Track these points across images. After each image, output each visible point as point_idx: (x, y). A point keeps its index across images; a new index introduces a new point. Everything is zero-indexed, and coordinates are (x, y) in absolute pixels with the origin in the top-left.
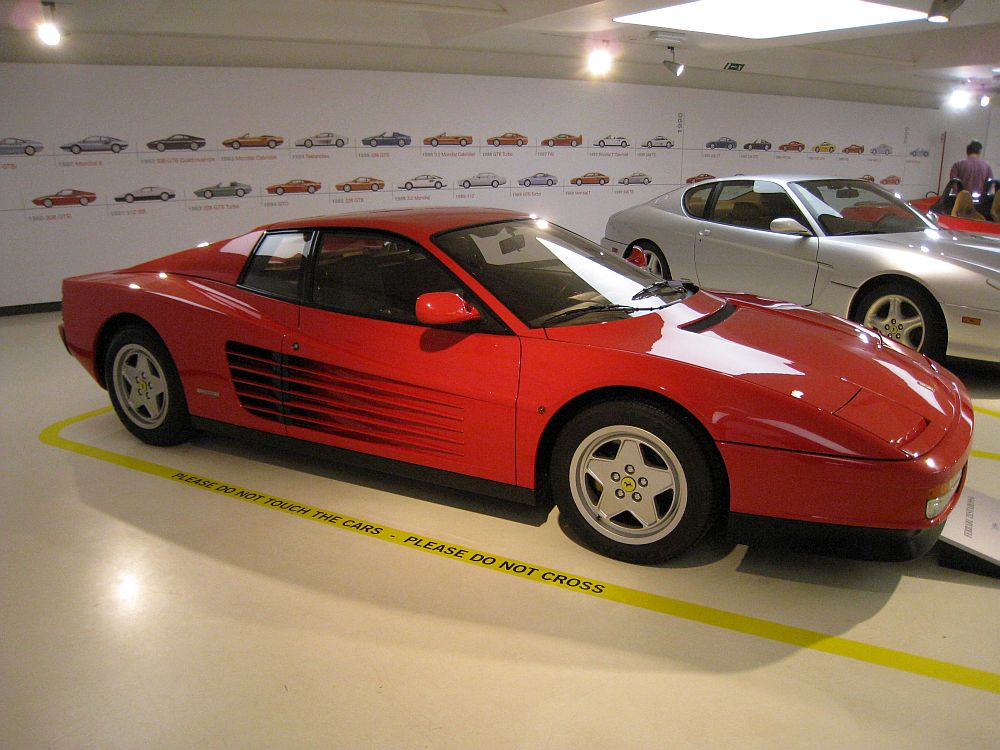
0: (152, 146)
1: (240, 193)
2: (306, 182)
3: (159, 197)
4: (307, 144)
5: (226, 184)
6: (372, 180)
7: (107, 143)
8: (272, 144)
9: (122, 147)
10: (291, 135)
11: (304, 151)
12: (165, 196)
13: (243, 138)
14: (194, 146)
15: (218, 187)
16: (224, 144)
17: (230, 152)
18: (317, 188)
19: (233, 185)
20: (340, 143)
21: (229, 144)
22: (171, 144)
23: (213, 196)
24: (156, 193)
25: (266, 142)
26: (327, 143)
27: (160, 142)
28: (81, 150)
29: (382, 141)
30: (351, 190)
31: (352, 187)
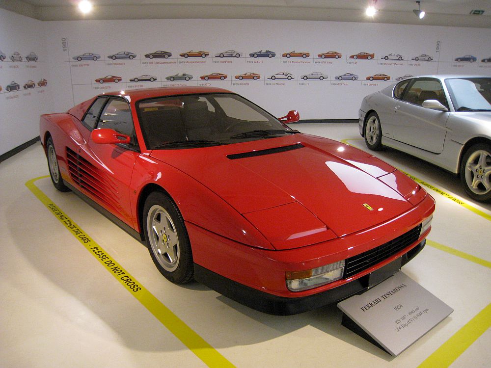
0: (147, 56)
1: (187, 79)
2: (220, 74)
3: (149, 80)
4: (221, 56)
5: (181, 74)
6: (254, 74)
7: (127, 55)
8: (204, 56)
9: (133, 57)
10: (213, 51)
11: (219, 59)
12: (152, 80)
13: (189, 53)
14: (166, 56)
15: (177, 75)
16: (180, 55)
17: (183, 59)
18: (225, 77)
19: (184, 75)
20: (238, 56)
21: (183, 55)
22: (156, 55)
23: (174, 80)
24: (148, 78)
25: (201, 55)
26: (231, 55)
27: (151, 54)
28: (116, 58)
29: (260, 55)
30: (243, 79)
31: (243, 78)
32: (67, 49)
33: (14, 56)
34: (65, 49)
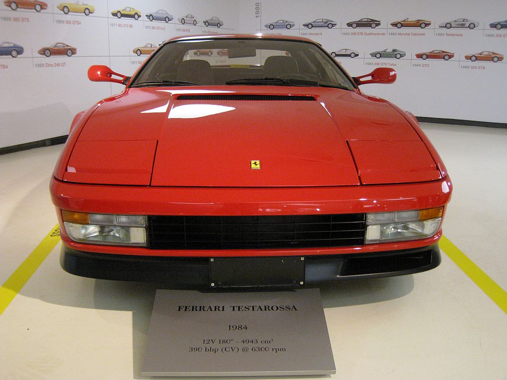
0: (350, 25)
1: (398, 56)
2: (443, 52)
3: (349, 55)
4: (448, 26)
5: (390, 50)
6: (494, 53)
7: (326, 23)
8: (423, 25)
9: (333, 25)
10: (437, 20)
11: (445, 31)
12: (353, 55)
13: (404, 21)
14: (373, 25)
15: (385, 51)
16: (391, 24)
17: (396, 30)
18: (451, 56)
19: (394, 51)
20: (472, 26)
21: (395, 25)
22: (360, 24)
23: (381, 57)
24: (348, 53)
25: (419, 24)
26: (462, 26)
27: (354, 22)
28: (312, 27)
29: (506, 25)
30: (476, 60)
31: (477, 58)
32: (260, 15)
33: (185, 18)
34: (258, 15)
